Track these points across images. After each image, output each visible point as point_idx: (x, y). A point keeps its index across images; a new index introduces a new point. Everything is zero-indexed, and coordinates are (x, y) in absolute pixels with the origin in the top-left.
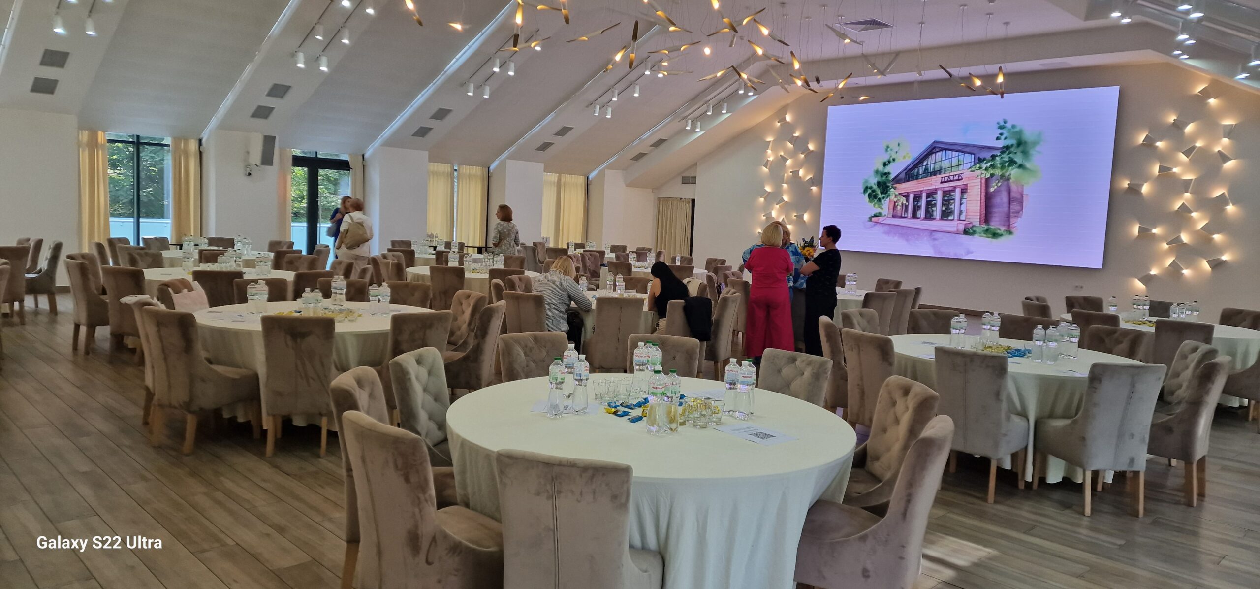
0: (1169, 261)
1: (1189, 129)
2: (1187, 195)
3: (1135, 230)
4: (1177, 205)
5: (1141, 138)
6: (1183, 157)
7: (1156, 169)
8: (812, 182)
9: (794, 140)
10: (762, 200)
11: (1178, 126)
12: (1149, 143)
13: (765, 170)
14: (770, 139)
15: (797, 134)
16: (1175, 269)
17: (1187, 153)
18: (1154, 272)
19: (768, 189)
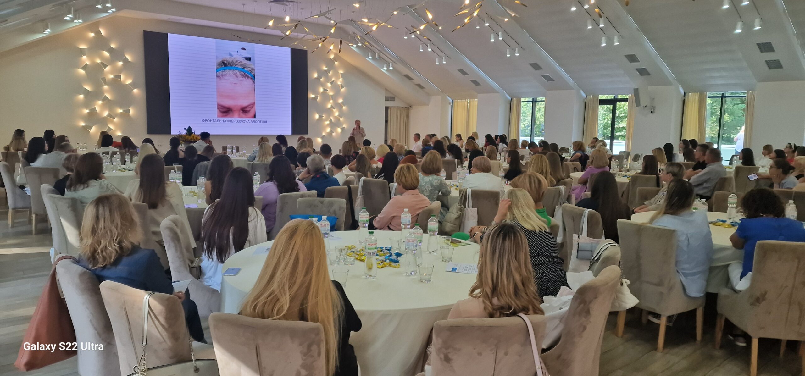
0: (328, 130)
1: (330, 74)
2: (331, 101)
3: (317, 116)
4: (329, 106)
5: (316, 75)
6: (329, 85)
7: (321, 90)
8: (134, 85)
9: (111, 50)
10: (81, 97)
11: (327, 72)
12: (318, 78)
13: (82, 72)
14: (83, 46)
15: (113, 46)
16: (331, 132)
17: (332, 83)
18: (324, 134)
19: (88, 88)
